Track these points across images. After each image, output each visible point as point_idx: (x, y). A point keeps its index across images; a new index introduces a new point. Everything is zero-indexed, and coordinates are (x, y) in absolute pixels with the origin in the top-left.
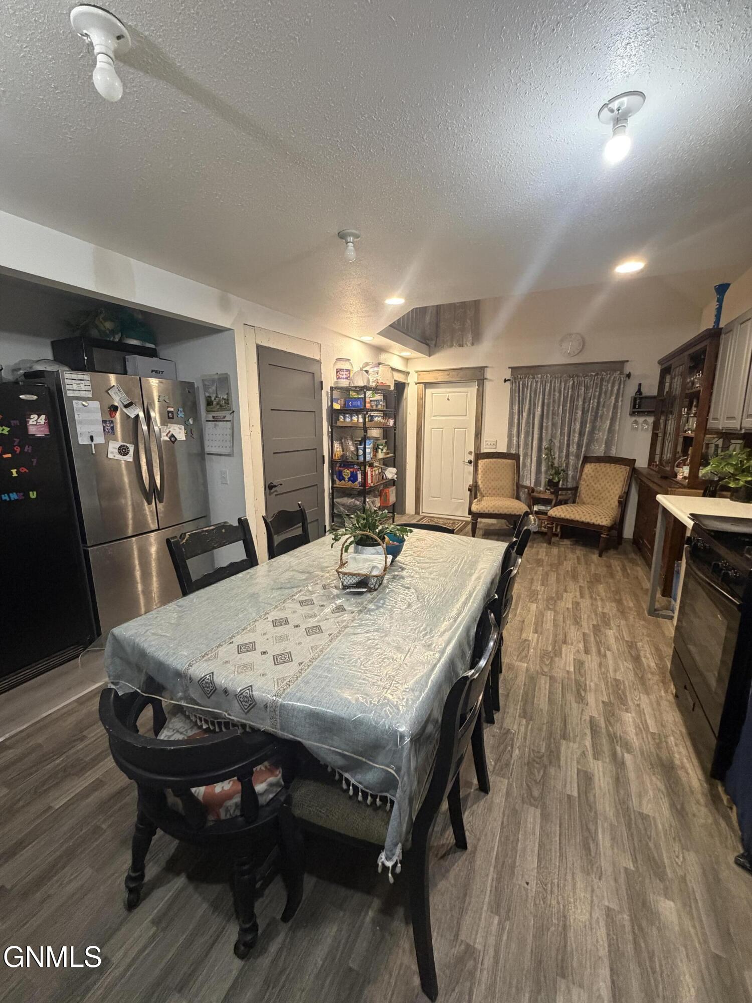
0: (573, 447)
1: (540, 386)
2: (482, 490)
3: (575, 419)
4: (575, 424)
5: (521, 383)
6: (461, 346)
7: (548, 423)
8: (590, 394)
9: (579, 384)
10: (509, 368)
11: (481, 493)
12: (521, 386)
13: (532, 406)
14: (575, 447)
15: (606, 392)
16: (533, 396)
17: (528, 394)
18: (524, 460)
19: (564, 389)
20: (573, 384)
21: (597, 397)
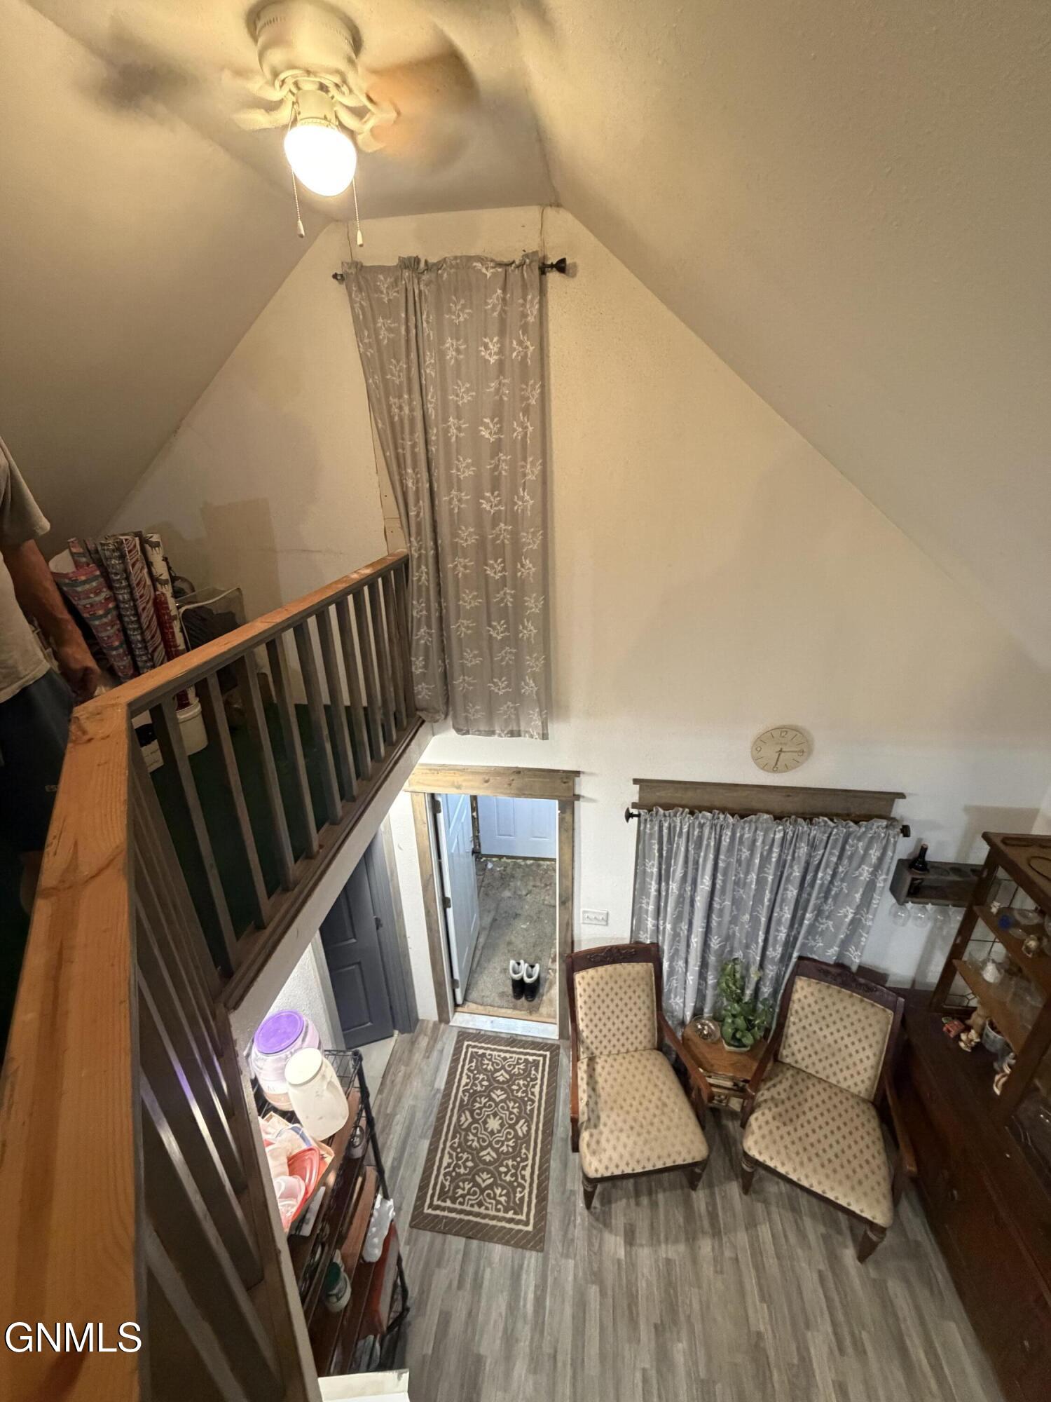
0: (775, 950)
1: (710, 833)
2: (588, 1041)
3: (783, 900)
4: (781, 909)
5: (666, 825)
6: (514, 734)
7: (724, 903)
8: (819, 857)
9: (798, 837)
10: (636, 781)
11: (588, 1048)
12: (665, 831)
13: (692, 869)
14: (780, 949)
15: (851, 858)
16: (692, 852)
17: (683, 849)
18: (671, 960)
19: (763, 842)
20: (784, 838)
21: (832, 865)
